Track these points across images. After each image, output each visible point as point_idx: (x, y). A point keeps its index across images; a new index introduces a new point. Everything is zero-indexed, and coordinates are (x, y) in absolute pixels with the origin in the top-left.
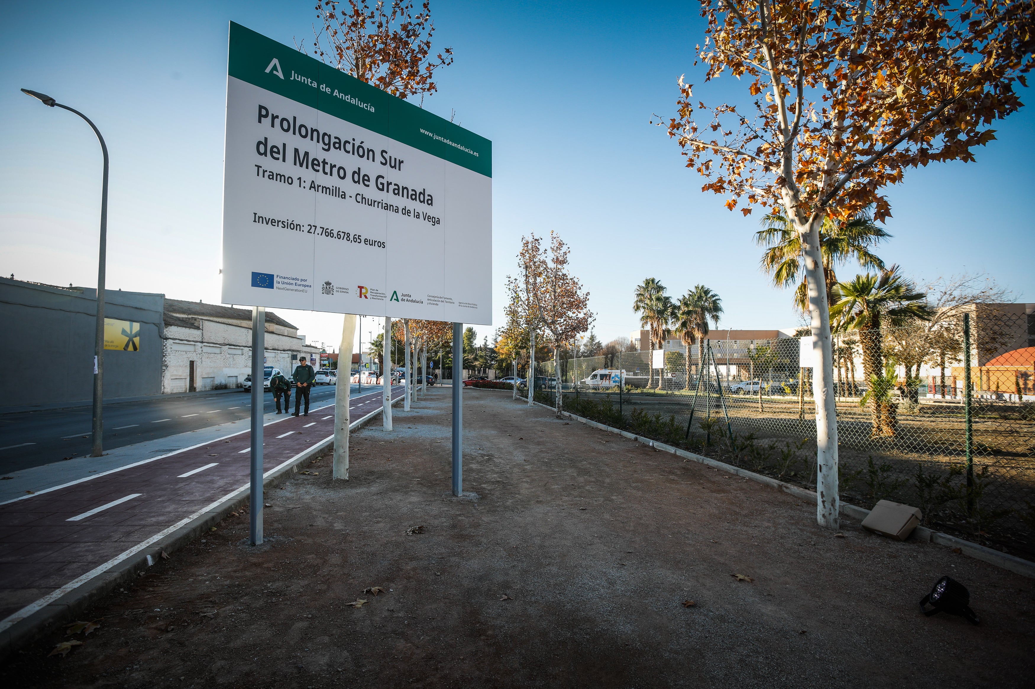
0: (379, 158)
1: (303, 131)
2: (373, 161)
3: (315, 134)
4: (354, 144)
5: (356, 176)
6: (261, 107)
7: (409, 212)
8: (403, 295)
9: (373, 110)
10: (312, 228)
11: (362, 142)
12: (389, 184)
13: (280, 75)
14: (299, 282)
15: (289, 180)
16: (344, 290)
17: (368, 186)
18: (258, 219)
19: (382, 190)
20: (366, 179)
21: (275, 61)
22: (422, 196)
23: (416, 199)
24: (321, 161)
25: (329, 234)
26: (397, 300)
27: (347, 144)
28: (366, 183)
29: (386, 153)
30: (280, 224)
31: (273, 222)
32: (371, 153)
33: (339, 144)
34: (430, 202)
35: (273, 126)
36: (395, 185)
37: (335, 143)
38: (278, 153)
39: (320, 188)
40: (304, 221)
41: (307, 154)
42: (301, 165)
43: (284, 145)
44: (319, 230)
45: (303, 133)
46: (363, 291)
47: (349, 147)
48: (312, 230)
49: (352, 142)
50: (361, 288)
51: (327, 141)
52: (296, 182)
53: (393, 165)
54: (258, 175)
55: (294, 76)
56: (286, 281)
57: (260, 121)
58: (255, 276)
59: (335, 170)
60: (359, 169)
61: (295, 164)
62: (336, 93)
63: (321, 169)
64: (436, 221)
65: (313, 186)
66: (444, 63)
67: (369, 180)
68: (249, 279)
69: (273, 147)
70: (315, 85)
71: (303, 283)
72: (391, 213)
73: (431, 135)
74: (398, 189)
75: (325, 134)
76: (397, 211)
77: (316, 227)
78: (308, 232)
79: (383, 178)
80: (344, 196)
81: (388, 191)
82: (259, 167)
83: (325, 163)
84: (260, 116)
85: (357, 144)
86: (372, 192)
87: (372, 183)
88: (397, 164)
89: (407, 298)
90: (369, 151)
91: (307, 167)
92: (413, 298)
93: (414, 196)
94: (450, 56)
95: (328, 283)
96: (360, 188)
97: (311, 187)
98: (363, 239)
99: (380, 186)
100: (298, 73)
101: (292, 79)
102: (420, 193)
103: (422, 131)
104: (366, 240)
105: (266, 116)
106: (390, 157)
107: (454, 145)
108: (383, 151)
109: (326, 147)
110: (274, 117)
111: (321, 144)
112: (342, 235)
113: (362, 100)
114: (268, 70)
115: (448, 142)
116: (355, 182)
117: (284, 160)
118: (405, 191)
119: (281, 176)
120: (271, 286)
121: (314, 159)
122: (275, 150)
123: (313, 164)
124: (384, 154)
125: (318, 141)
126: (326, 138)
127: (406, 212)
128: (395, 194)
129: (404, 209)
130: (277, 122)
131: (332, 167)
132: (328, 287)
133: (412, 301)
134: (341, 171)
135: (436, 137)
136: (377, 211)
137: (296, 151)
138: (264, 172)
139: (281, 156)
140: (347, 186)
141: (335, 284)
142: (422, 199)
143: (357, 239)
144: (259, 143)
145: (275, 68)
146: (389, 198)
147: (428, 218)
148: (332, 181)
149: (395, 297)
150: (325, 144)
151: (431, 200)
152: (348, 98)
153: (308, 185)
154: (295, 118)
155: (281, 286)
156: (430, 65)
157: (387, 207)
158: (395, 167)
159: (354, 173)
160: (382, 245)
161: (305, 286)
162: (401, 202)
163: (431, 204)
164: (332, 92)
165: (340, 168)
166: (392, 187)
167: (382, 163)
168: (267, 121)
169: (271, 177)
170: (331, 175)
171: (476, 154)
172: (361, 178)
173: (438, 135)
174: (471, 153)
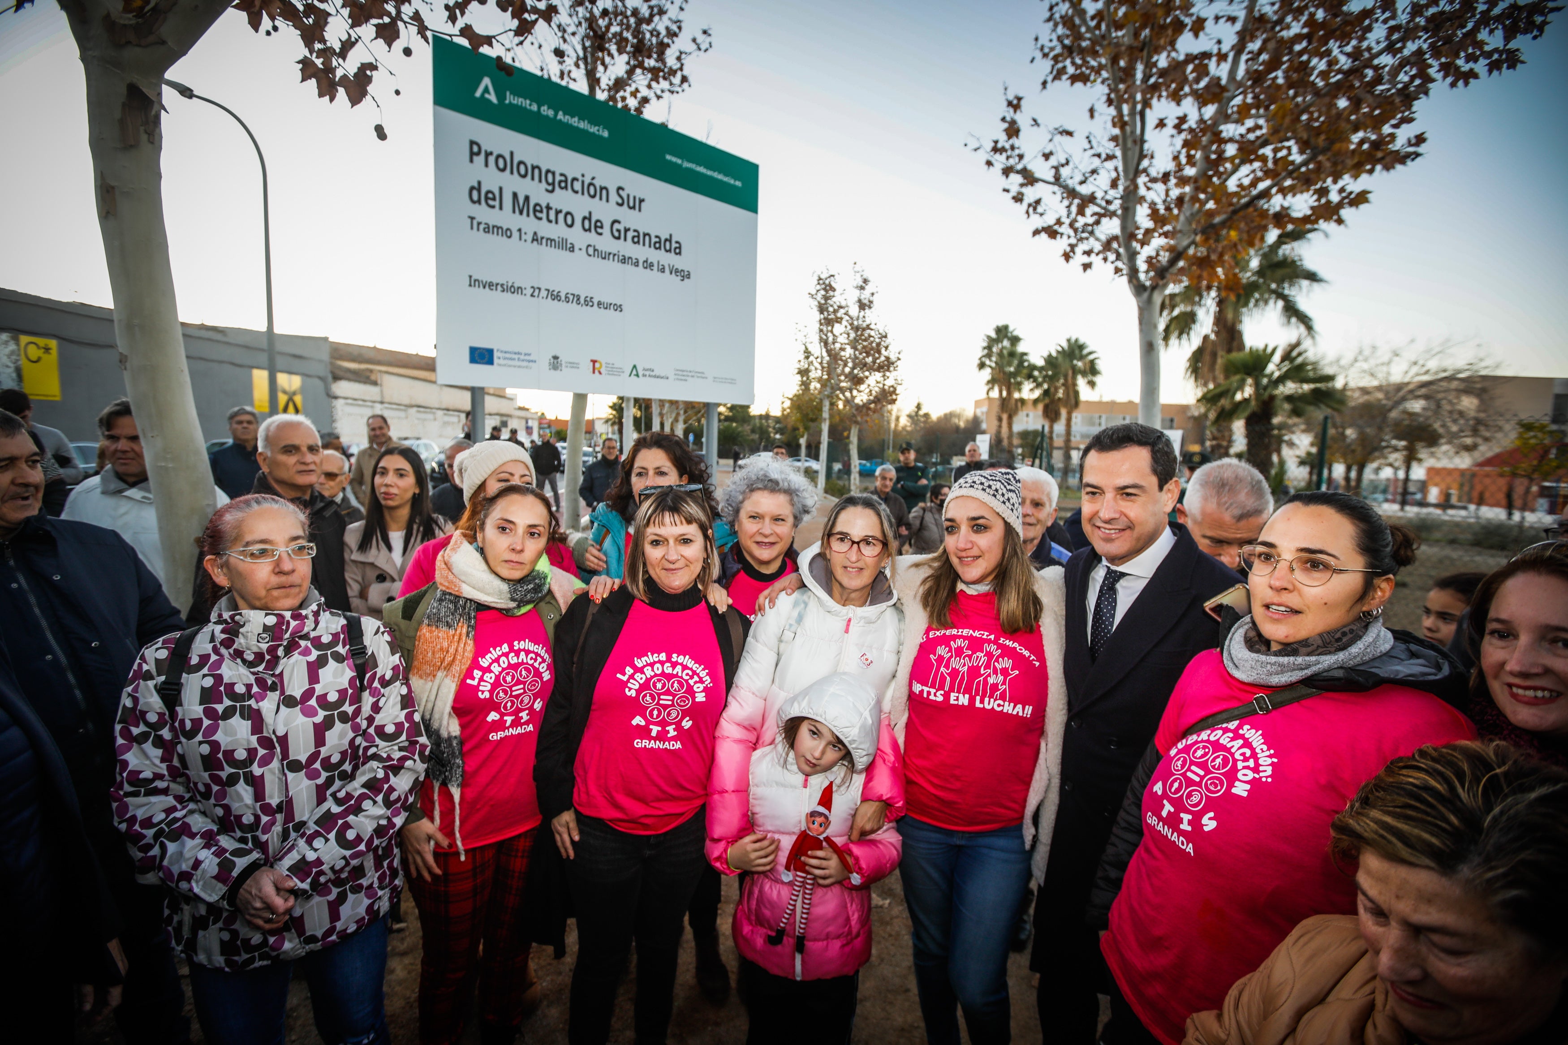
0: (614, 197)
1: (522, 170)
2: (607, 201)
3: (536, 171)
4: (583, 182)
5: (587, 223)
6: (472, 143)
7: (651, 265)
8: (645, 370)
9: (606, 134)
10: (536, 291)
11: (593, 178)
12: (627, 230)
13: (493, 97)
14: (522, 357)
15: (507, 233)
16: (574, 365)
17: (601, 234)
18: (474, 282)
19: (618, 238)
20: (598, 226)
21: (486, 81)
22: (668, 244)
23: (660, 248)
24: (544, 205)
25: (555, 296)
26: (637, 375)
27: (575, 183)
28: (599, 230)
29: (623, 189)
30: (499, 287)
31: (491, 285)
32: (604, 192)
33: (566, 183)
34: (678, 251)
35: (487, 165)
36: (635, 231)
37: (560, 182)
38: (494, 199)
39: (544, 241)
40: (525, 283)
41: (527, 198)
42: (521, 213)
43: (501, 189)
44: (544, 293)
45: (523, 171)
46: (597, 365)
47: (577, 186)
48: (536, 294)
49: (580, 178)
50: (594, 362)
51: (550, 180)
52: (516, 235)
53: (631, 204)
54: (472, 228)
55: (510, 99)
56: (508, 355)
57: (471, 161)
58: (473, 350)
59: (561, 217)
60: (590, 213)
61: (514, 212)
62: (560, 116)
63: (544, 215)
64: (685, 275)
65: (535, 239)
66: (699, 49)
67: (602, 227)
68: (466, 355)
69: (488, 192)
70: (534, 108)
71: (527, 358)
72: (629, 268)
73: (679, 161)
74: (638, 237)
75: (548, 171)
76: (636, 264)
77: (540, 289)
78: (532, 295)
79: (619, 222)
80: (572, 249)
81: (625, 240)
82: (472, 218)
83: (548, 208)
84: (472, 154)
85: (587, 181)
86: (605, 242)
87: (606, 230)
88: (636, 204)
89: (650, 373)
90: (602, 189)
91: (528, 215)
92: (656, 373)
93: (659, 244)
94: (708, 39)
95: (556, 358)
96: (592, 238)
97: (533, 240)
98: (595, 301)
99: (616, 234)
100: (515, 93)
101: (507, 102)
102: (666, 240)
103: (668, 157)
104: (599, 303)
105: (478, 153)
106: (628, 196)
107: (709, 173)
108: (620, 188)
109: (550, 188)
110: (488, 154)
111: (544, 185)
112: (571, 297)
113: (592, 122)
114: (478, 94)
115: (701, 169)
116: (585, 230)
117: (501, 208)
118: (647, 238)
119: (498, 228)
120: (490, 362)
121: (537, 205)
122: (490, 195)
123: (535, 211)
124: (621, 192)
125: (540, 181)
126: (550, 176)
127: (648, 265)
128: (635, 243)
129: (646, 261)
130: (492, 159)
131: (558, 212)
132: (555, 362)
133: (655, 377)
134: (569, 218)
135: (687, 165)
136: (612, 265)
137: (515, 195)
138: (479, 224)
139: (497, 203)
140: (577, 236)
141: (563, 358)
142: (668, 248)
143: (589, 302)
144: (472, 189)
145: (486, 90)
146: (627, 248)
147: (676, 271)
148: (558, 231)
149: (634, 372)
150: (549, 184)
151: (680, 248)
152: (574, 121)
153: (529, 237)
154: (512, 154)
155: (502, 362)
156: (681, 53)
157: (624, 260)
158: (634, 208)
159: (584, 218)
160: (619, 308)
161: (529, 361)
162: (641, 252)
163: (680, 253)
164: (556, 115)
165: (568, 213)
166: (630, 234)
167: (618, 204)
168: (480, 160)
169: (487, 229)
170: (557, 222)
171: (738, 184)
172: (592, 225)
173: (689, 161)
174: (732, 182)
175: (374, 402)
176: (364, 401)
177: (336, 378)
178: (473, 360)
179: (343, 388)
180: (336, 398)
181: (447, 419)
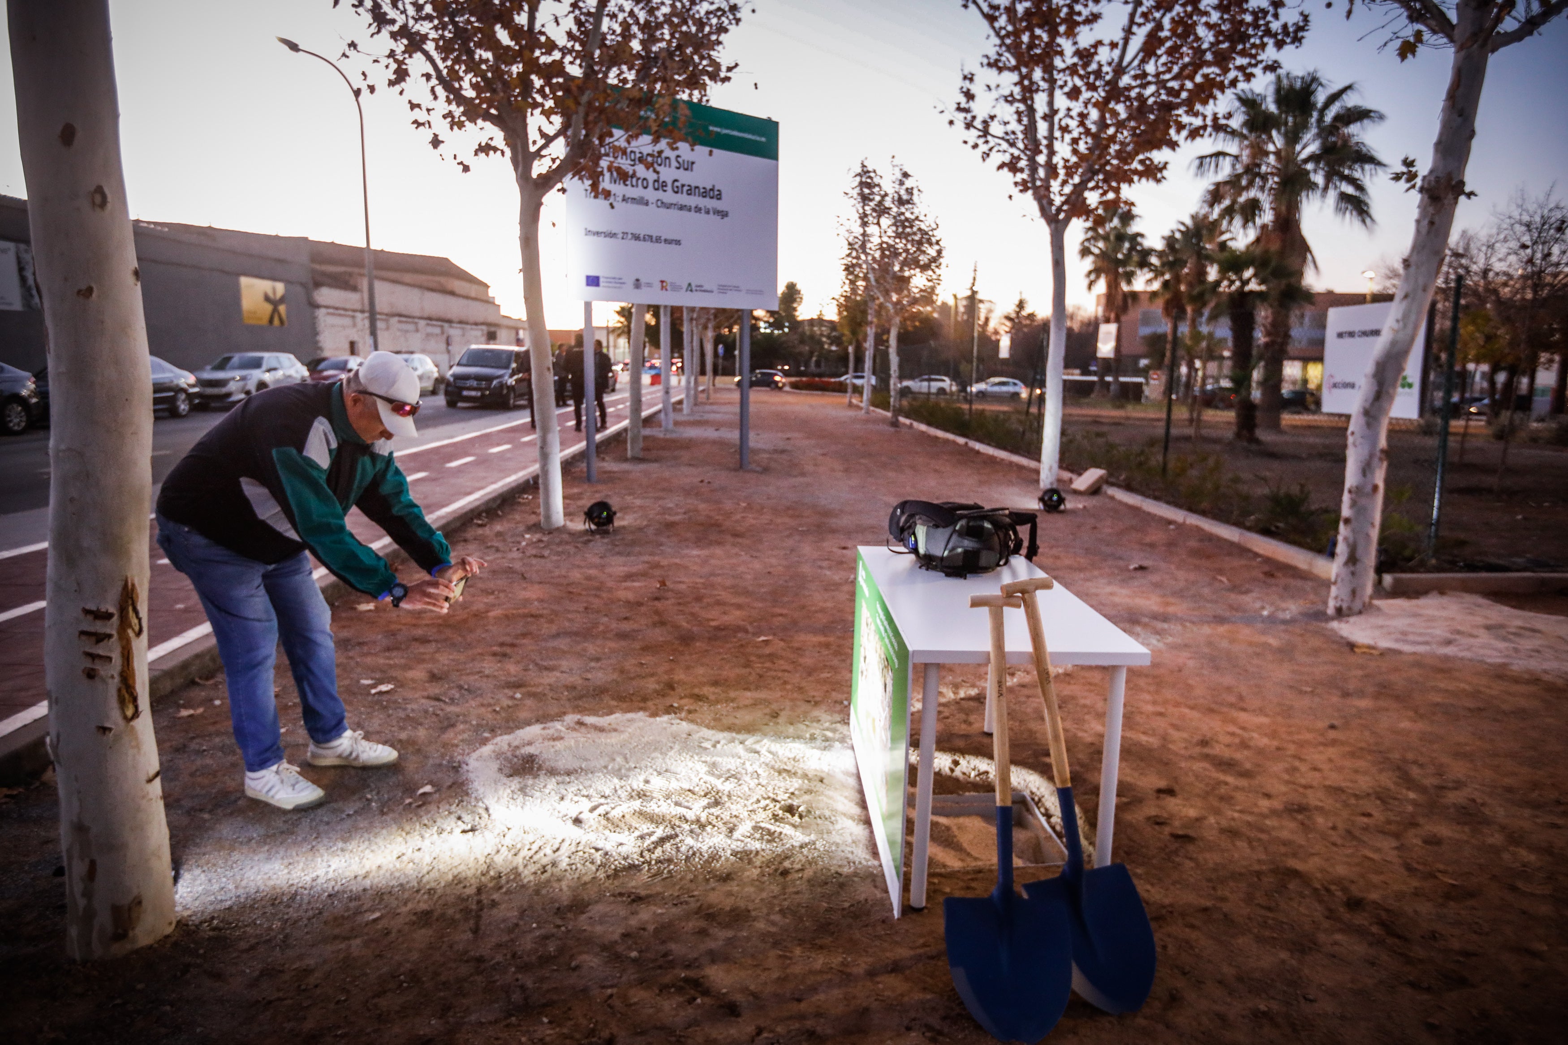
0: (674, 164)
2: (670, 167)
4: (653, 155)
5: (656, 184)
7: (700, 209)
8: (697, 286)
10: (625, 235)
11: (660, 152)
12: (683, 186)
14: (617, 281)
16: (649, 285)
17: (666, 191)
18: (588, 232)
19: (678, 192)
20: (664, 184)
22: (711, 193)
23: (706, 196)
24: (629, 176)
26: (691, 291)
27: (649, 158)
28: (665, 188)
29: (680, 157)
30: (603, 235)
31: (598, 234)
32: (668, 161)
34: (719, 197)
36: (689, 186)
39: (630, 200)
40: (619, 230)
44: (630, 236)
46: (664, 284)
48: (625, 237)
49: (652, 153)
50: (662, 282)
52: (613, 196)
53: (686, 167)
56: (608, 280)
58: (588, 277)
59: (640, 182)
60: (659, 177)
63: (629, 182)
64: (723, 214)
65: (625, 199)
68: (584, 281)
71: (620, 281)
72: (684, 213)
73: (719, 130)
74: (691, 190)
76: (690, 210)
77: (627, 233)
78: (623, 238)
79: (678, 181)
80: (647, 204)
81: (682, 193)
82: (587, 191)
83: (632, 177)
86: (669, 196)
87: (669, 188)
88: (688, 166)
89: (700, 289)
90: (666, 159)
92: (705, 288)
93: (705, 193)
95: (637, 280)
96: (660, 194)
98: (663, 239)
99: (676, 190)
102: (710, 190)
103: (711, 128)
104: (665, 240)
106: (684, 161)
107: (741, 135)
108: (678, 157)
112: (647, 238)
115: (735, 133)
116: (656, 190)
118: (697, 190)
120: (597, 284)
124: (679, 159)
127: (698, 210)
128: (688, 195)
129: (696, 207)
131: (638, 179)
132: (637, 283)
133: (703, 291)
134: (645, 182)
135: (724, 131)
136: (673, 212)
140: (651, 194)
141: (643, 280)
142: (711, 195)
143: (658, 240)
146: (683, 199)
147: (717, 212)
148: (638, 192)
149: (688, 288)
151: (720, 195)
153: (621, 198)
155: (605, 284)
157: (682, 208)
158: (688, 169)
159: (655, 181)
160: (678, 242)
161: (621, 283)
162: (693, 201)
163: (720, 199)
165: (644, 179)
166: (685, 189)
167: (677, 168)
170: (637, 186)
171: (763, 139)
172: (660, 186)
173: (727, 128)
174: (758, 139)
175: (354, 311)
176: (345, 310)
177: (318, 285)
178: (588, 284)
179: (326, 295)
180: (318, 307)
181: (430, 330)
